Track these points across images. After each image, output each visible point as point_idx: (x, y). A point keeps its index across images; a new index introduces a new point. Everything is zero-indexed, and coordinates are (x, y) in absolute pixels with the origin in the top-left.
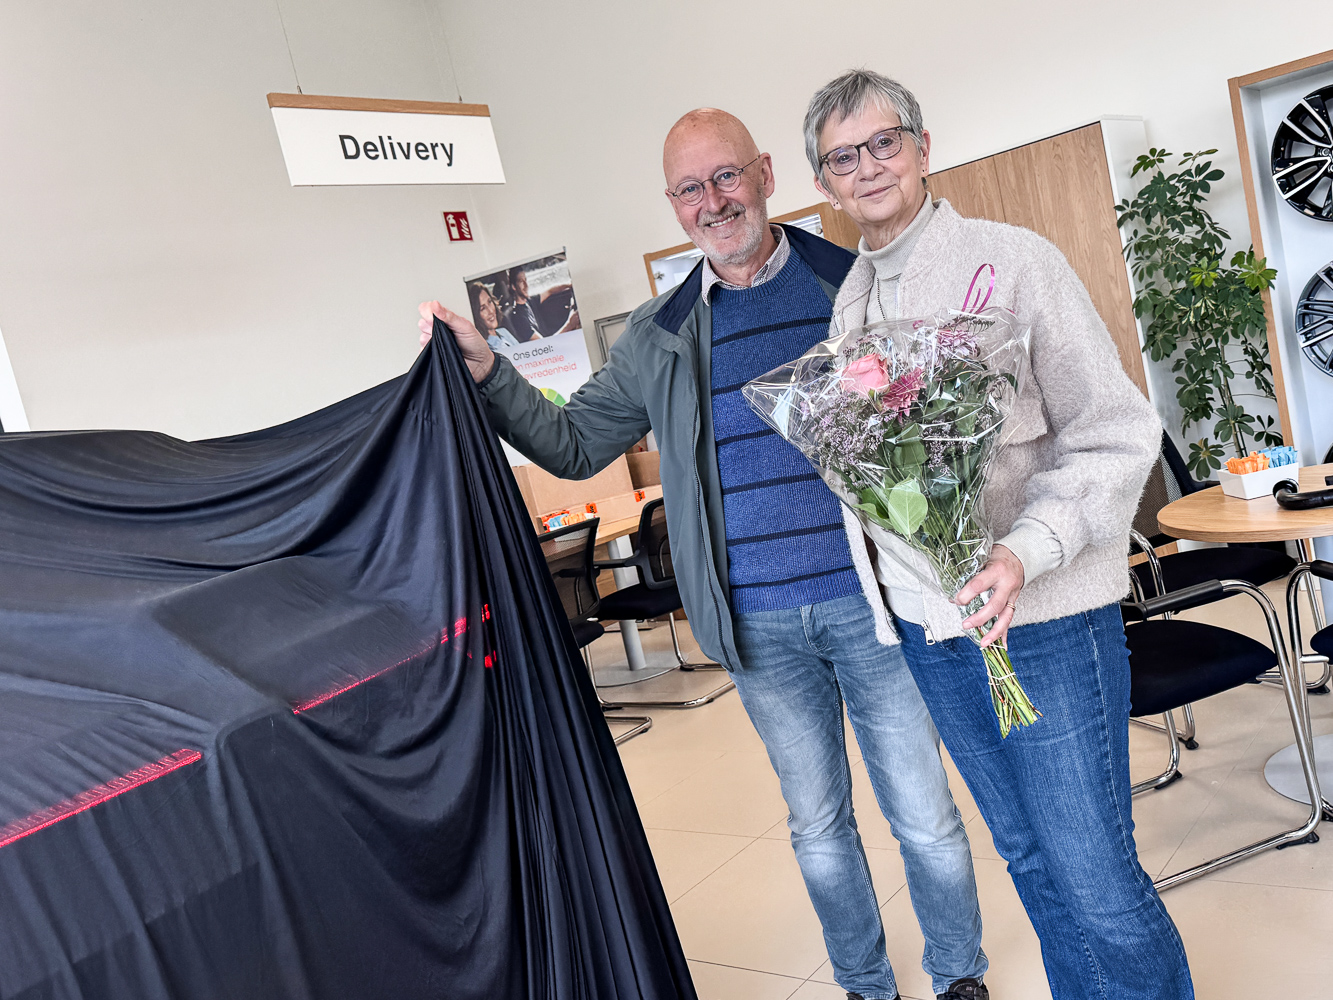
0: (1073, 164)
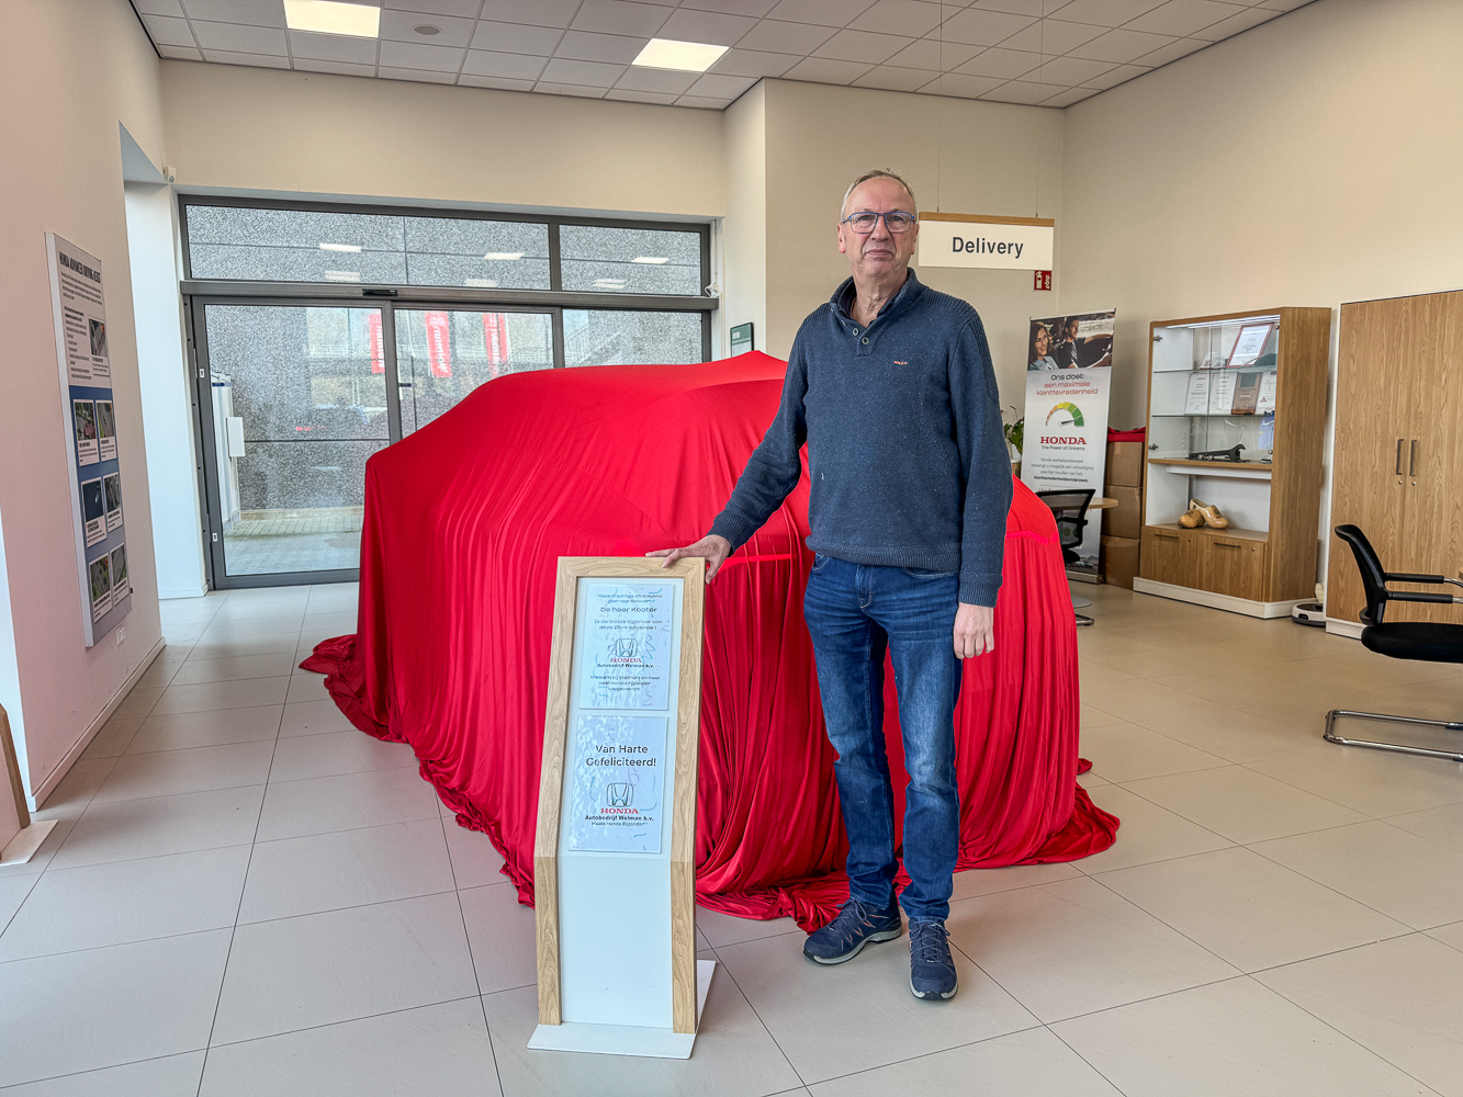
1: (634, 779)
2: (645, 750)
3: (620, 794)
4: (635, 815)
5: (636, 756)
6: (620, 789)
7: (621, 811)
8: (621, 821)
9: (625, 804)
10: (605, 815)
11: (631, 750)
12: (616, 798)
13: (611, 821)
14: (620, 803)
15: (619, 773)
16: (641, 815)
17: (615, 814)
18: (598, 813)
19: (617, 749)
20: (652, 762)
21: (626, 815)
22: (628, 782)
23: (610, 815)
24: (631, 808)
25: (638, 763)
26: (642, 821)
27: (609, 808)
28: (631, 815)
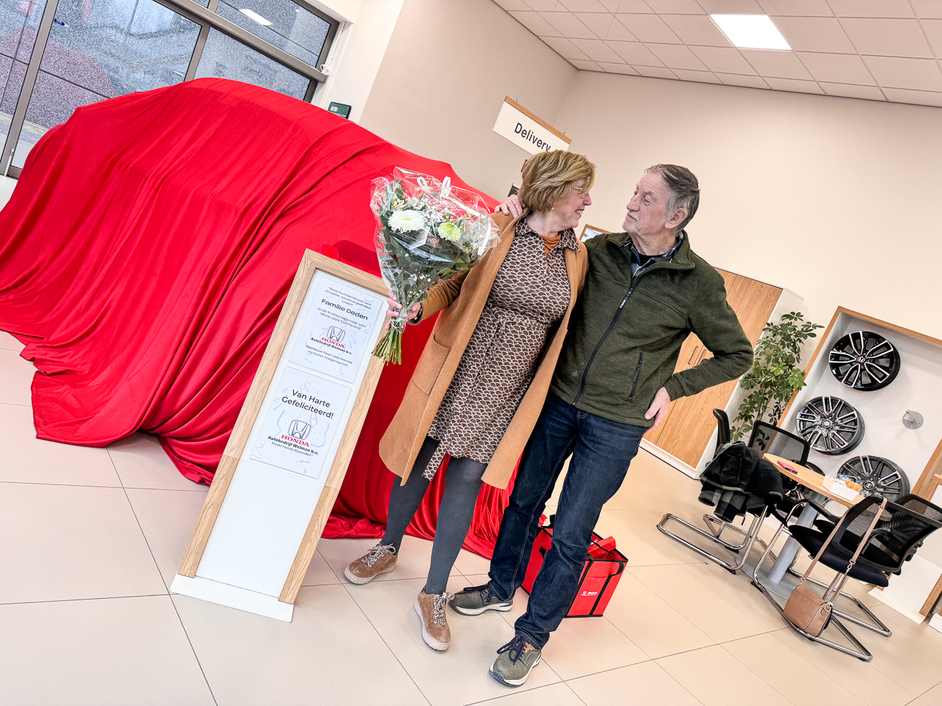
0: (763, 297)
1: (313, 422)
2: (328, 405)
3: (300, 429)
4: (305, 447)
5: (320, 407)
6: (301, 426)
7: (295, 441)
8: (294, 448)
9: (301, 437)
10: (284, 440)
11: (317, 402)
12: (295, 431)
13: (287, 446)
14: (297, 435)
15: (306, 415)
16: (310, 448)
17: (291, 442)
18: (279, 437)
19: (308, 398)
20: (330, 415)
21: (299, 445)
22: (309, 423)
23: (288, 441)
24: (305, 441)
25: (320, 412)
26: (310, 453)
27: (289, 436)
28: (303, 446)
